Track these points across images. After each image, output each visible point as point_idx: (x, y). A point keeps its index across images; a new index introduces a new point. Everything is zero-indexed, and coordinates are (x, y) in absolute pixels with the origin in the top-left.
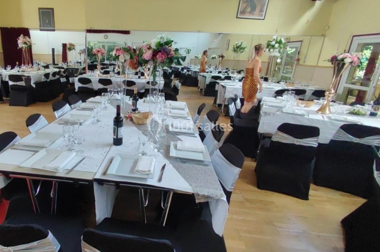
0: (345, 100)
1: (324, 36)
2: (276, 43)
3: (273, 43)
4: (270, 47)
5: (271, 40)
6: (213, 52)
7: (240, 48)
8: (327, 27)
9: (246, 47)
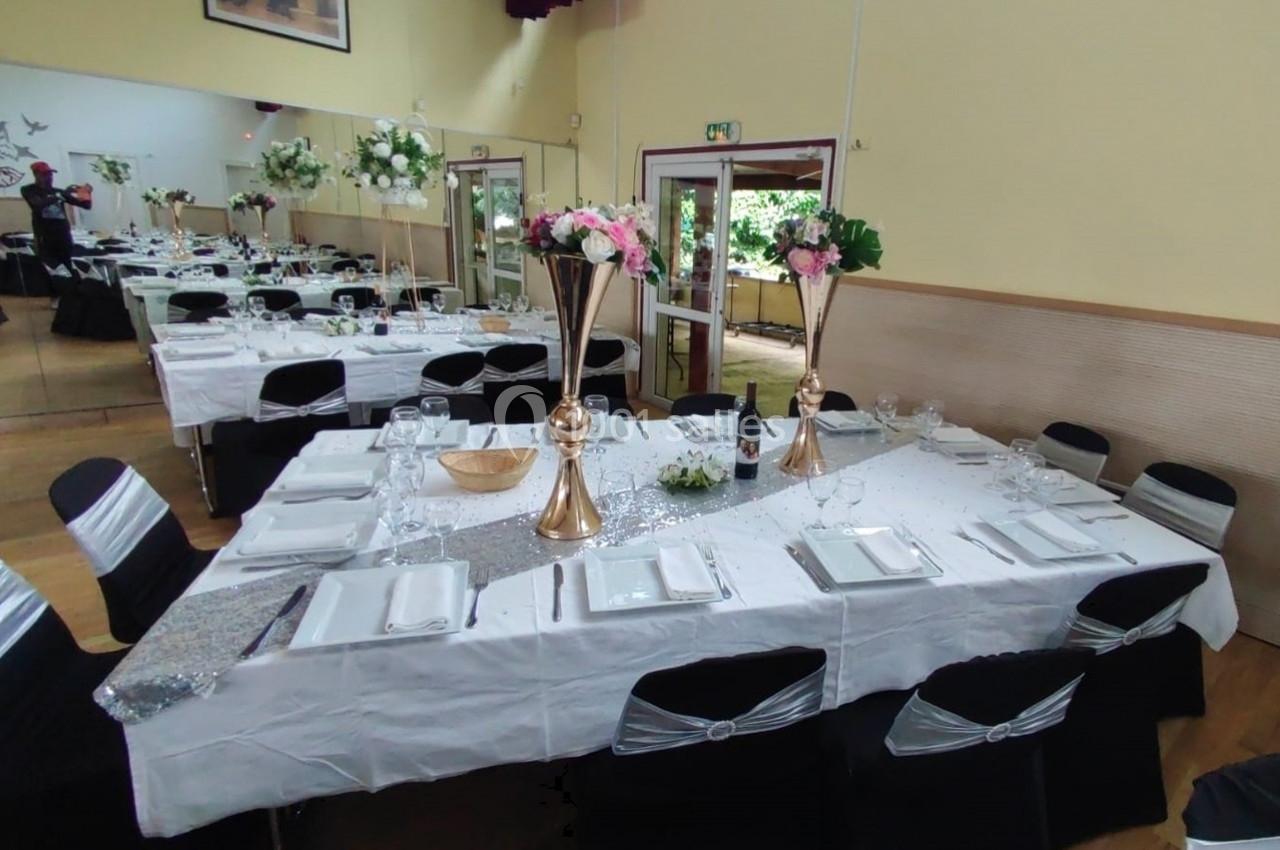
0: (668, 344)
1: (571, 144)
2: (396, 150)
3: (384, 150)
4: (375, 167)
5: (375, 138)
6: (251, 181)
7: (296, 167)
8: (575, 118)
9: (326, 166)
